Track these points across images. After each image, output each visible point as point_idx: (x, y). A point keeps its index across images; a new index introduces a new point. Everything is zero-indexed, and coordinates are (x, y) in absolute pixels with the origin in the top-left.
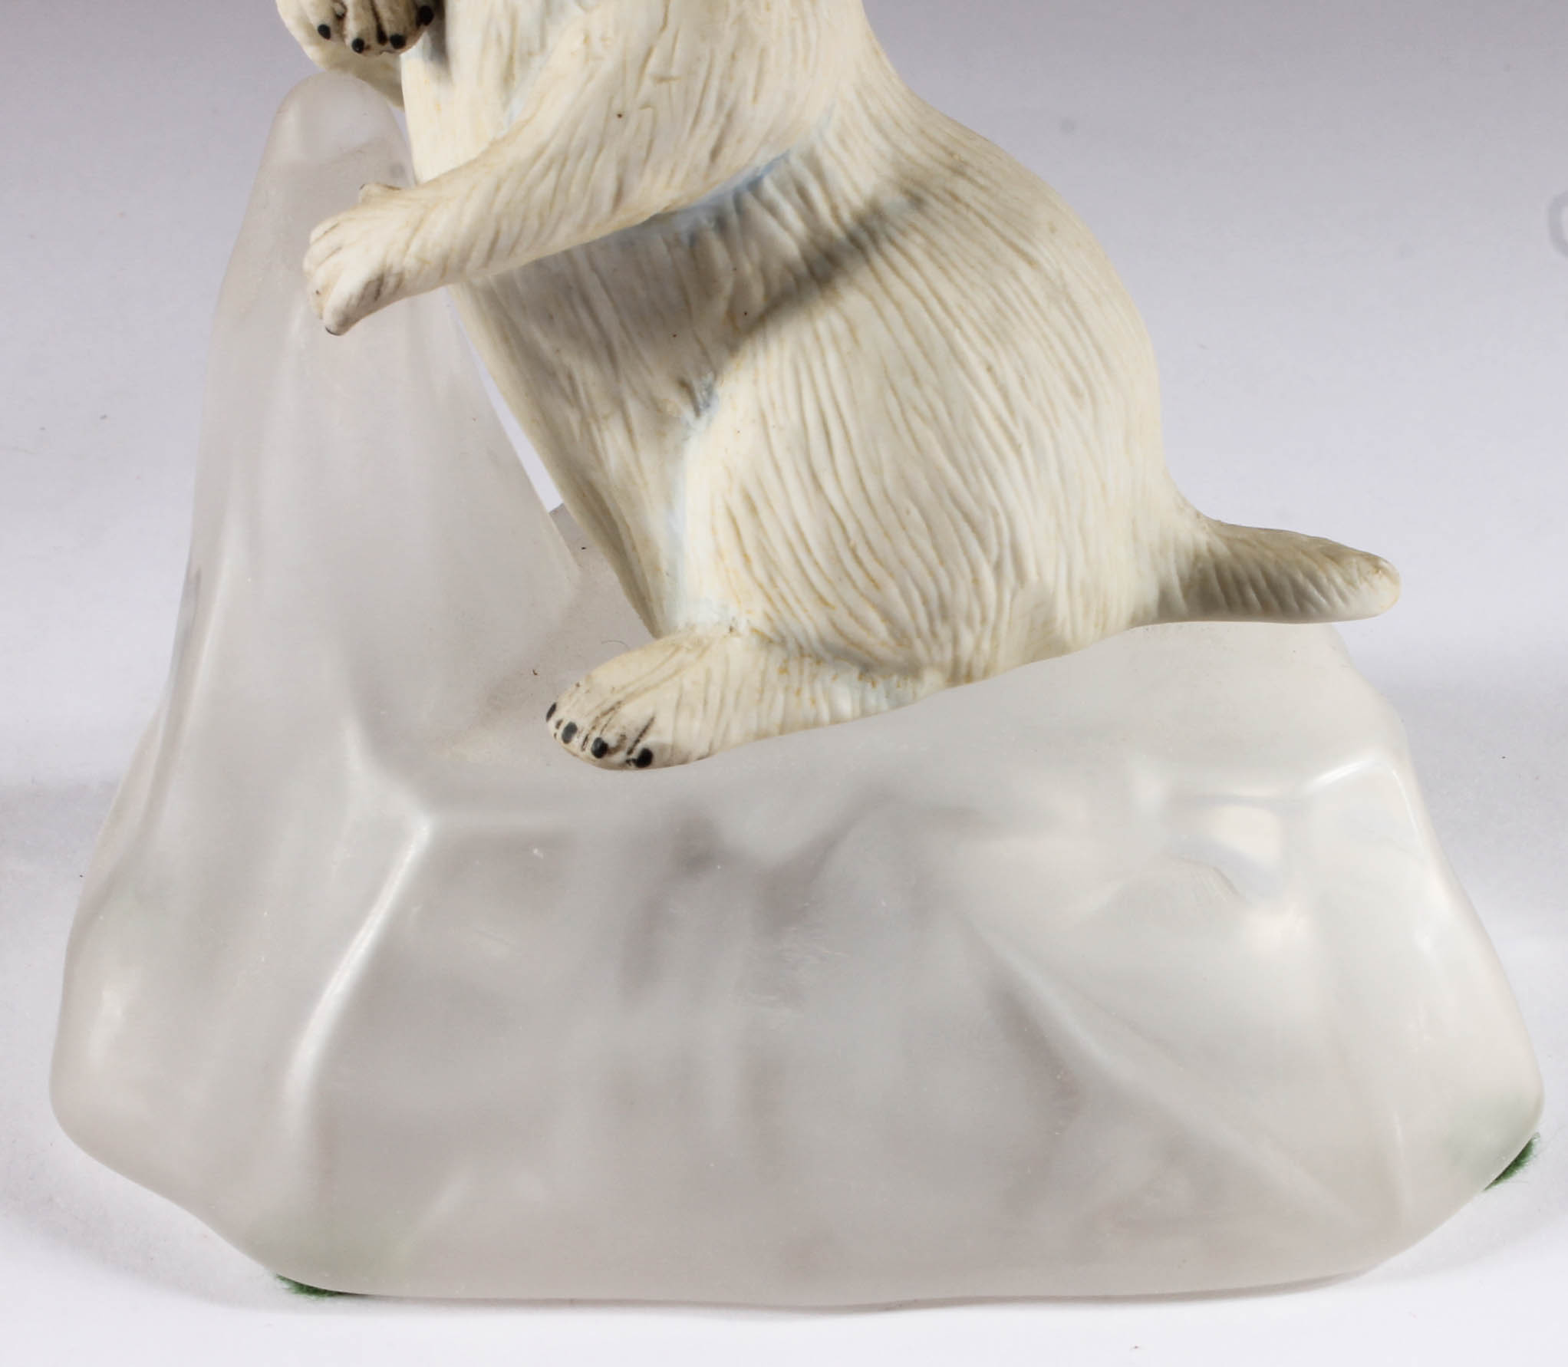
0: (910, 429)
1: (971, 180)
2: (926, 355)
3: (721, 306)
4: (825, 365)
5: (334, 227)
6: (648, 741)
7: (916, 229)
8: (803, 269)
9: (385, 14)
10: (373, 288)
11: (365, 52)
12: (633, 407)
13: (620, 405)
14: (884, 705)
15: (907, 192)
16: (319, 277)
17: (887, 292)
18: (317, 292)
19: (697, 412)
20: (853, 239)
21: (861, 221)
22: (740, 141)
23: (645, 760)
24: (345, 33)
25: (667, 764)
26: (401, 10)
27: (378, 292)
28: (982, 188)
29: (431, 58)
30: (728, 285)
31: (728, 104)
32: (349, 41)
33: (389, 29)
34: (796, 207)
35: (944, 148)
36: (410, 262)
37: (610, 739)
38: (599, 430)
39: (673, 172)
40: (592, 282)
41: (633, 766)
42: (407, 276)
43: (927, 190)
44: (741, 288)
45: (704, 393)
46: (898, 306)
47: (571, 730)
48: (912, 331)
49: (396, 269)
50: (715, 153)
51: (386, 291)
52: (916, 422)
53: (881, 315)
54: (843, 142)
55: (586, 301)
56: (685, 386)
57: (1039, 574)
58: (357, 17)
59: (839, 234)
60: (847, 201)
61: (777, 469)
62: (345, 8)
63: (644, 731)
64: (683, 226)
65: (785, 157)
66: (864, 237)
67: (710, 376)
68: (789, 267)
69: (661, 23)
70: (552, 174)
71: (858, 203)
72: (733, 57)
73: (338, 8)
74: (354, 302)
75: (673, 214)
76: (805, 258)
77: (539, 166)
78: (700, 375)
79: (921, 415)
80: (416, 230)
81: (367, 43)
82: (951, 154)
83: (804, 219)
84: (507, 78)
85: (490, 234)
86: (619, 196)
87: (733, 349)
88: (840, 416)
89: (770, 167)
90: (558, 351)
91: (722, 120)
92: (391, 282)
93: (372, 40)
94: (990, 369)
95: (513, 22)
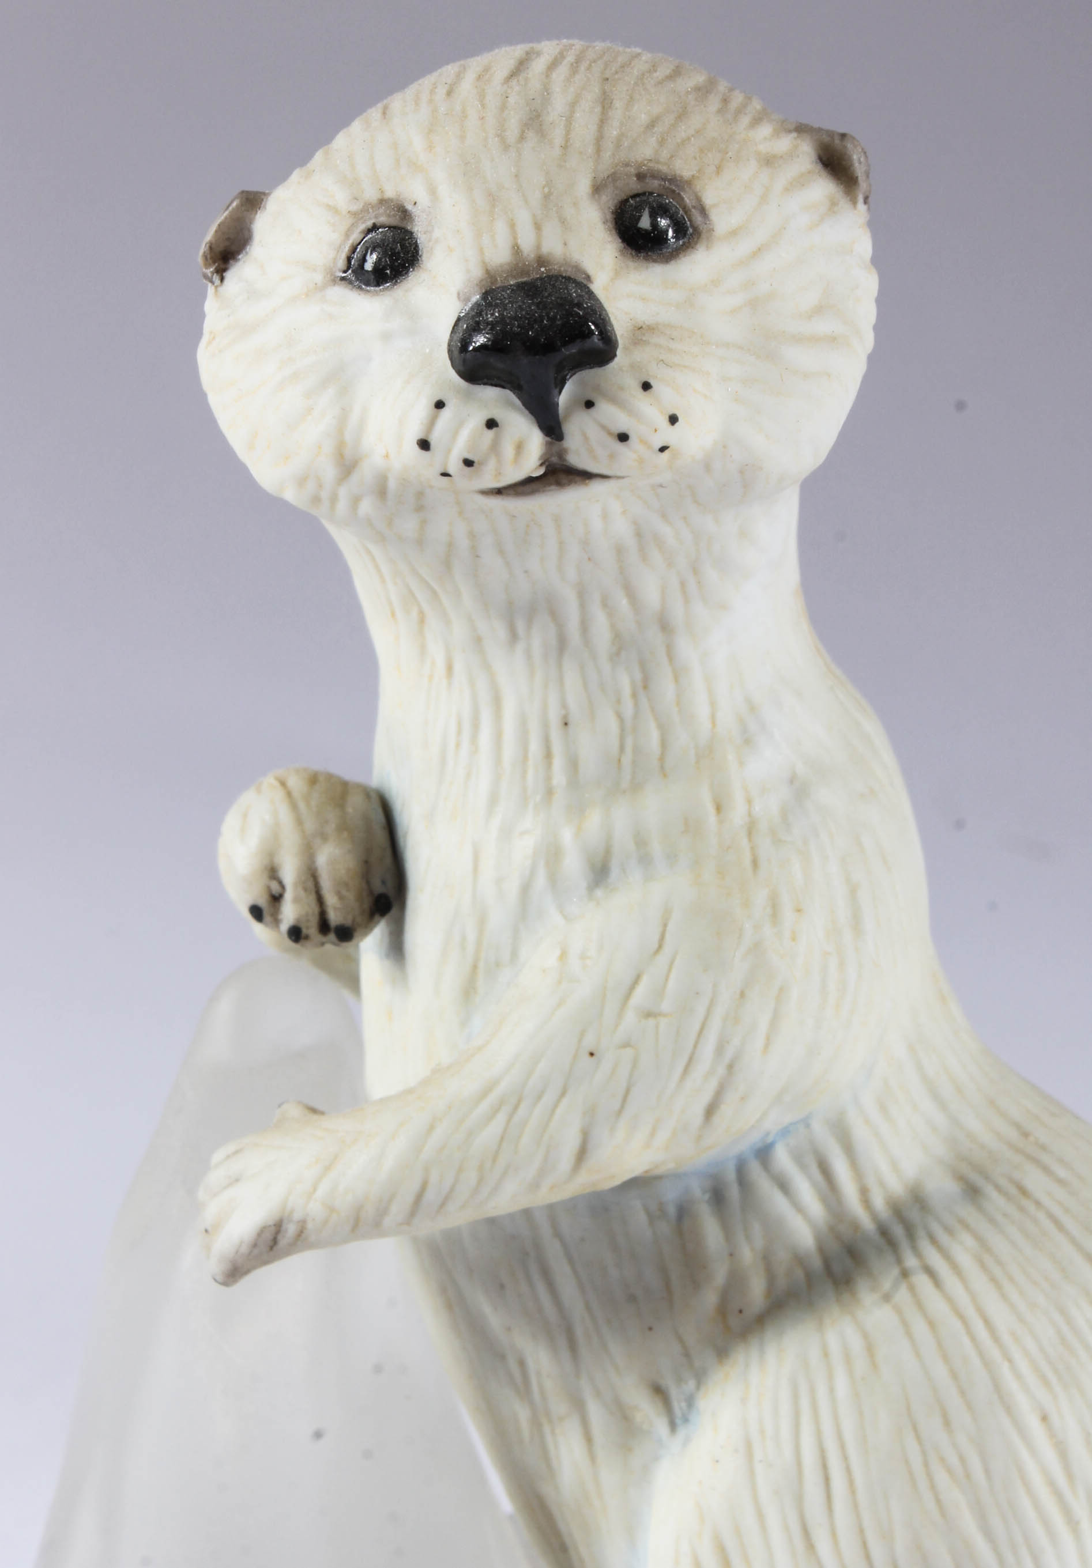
0: (933, 1487)
1: (1046, 1169)
2: (962, 1393)
3: (710, 1298)
4: (832, 1390)
5: (236, 1152)
7: (967, 1227)
8: (817, 1263)
9: (331, 900)
10: (268, 1236)
11: (302, 941)
12: (595, 1412)
13: (579, 1406)
15: (961, 1178)
16: (211, 1212)
17: (920, 1305)
18: (206, 1231)
19: (673, 1426)
20: (884, 1232)
21: (898, 1211)
22: (743, 1099)
24: (280, 917)
26: (350, 896)
27: (275, 1241)
28: (1060, 1182)
29: (388, 956)
30: (720, 1275)
31: (729, 1053)
32: (284, 927)
33: (335, 918)
34: (814, 1184)
35: (1017, 1126)
36: (315, 1209)
38: (553, 1432)
39: (653, 1134)
40: (553, 1250)
42: (310, 1225)
43: (987, 1178)
44: (736, 1280)
45: (684, 1405)
46: (932, 1324)
48: (946, 1358)
49: (297, 1216)
50: (710, 1111)
51: (283, 1242)
52: (942, 1478)
53: (909, 1334)
54: (883, 1109)
55: (546, 1274)
56: (659, 1392)
58: (296, 900)
59: (867, 1224)
60: (882, 1184)
61: (761, 1516)
62: (283, 887)
64: (670, 1194)
65: (806, 1122)
66: (898, 1231)
67: (691, 1384)
68: (799, 1259)
69: (656, 946)
70: (501, 1118)
71: (897, 1187)
72: (742, 995)
73: (275, 887)
74: (244, 1249)
75: (658, 1178)
76: (821, 1249)
77: (484, 1106)
78: (680, 1380)
79: (949, 1471)
80: (328, 1168)
81: (304, 931)
82: (1026, 1135)
83: (824, 1200)
84: (468, 991)
85: (412, 1187)
86: (582, 1154)
87: (722, 1353)
88: (845, 1458)
89: (786, 1131)
90: (509, 1329)
91: (721, 1070)
92: (291, 1230)
93: (311, 929)
94: (1044, 1418)
95: (482, 923)
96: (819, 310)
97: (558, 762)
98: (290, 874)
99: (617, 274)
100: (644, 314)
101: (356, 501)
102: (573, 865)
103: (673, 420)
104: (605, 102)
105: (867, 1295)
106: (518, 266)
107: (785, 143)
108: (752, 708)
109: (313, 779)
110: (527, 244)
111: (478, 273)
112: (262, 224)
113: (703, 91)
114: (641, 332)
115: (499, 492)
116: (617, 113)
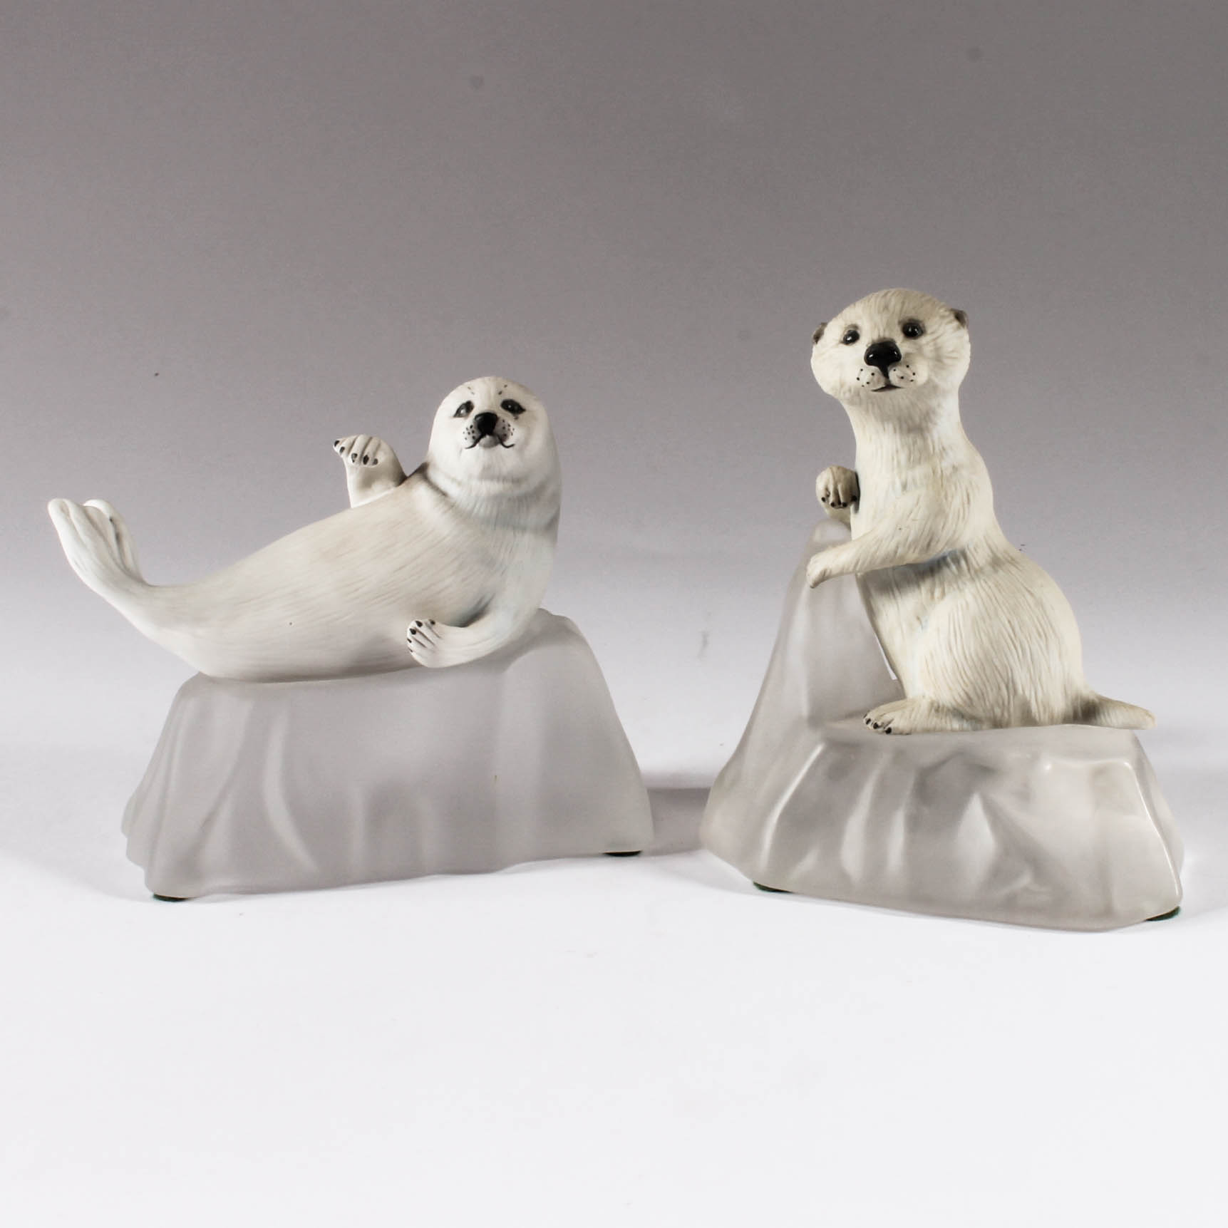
1: (1017, 568)
4: (958, 615)
5: (815, 558)
6: (890, 726)
8: (955, 585)
9: (841, 497)
11: (834, 507)
12: (904, 625)
13: (900, 624)
14: (970, 728)
16: (811, 572)
18: (811, 575)
19: (922, 628)
20: (972, 578)
22: (937, 542)
23: (889, 731)
24: (829, 500)
25: (895, 734)
26: (846, 496)
27: (824, 575)
32: (830, 503)
33: (842, 501)
34: (957, 566)
36: (833, 566)
37: (879, 723)
39: (915, 549)
41: (885, 733)
42: (832, 570)
46: (982, 599)
47: (868, 721)
49: (829, 568)
50: (928, 547)
51: (826, 575)
53: (977, 600)
54: (975, 550)
57: (1023, 691)
58: (833, 497)
59: (968, 576)
60: (973, 566)
61: (941, 645)
62: (830, 493)
63: (890, 723)
64: (921, 568)
65: (953, 551)
66: (975, 578)
67: (926, 616)
69: (916, 505)
70: (878, 543)
71: (977, 567)
72: (937, 516)
73: (828, 493)
74: (817, 577)
75: (918, 564)
77: (874, 542)
78: (923, 616)
80: (837, 557)
83: (958, 570)
84: (874, 518)
87: (933, 608)
88: (960, 630)
89: (950, 553)
91: (931, 534)
92: (828, 572)
93: (836, 503)
95: (877, 501)
96: (953, 351)
98: (831, 490)
99: (903, 342)
100: (910, 350)
101: (844, 393)
102: (898, 485)
103: (914, 374)
104: (903, 303)
106: (880, 339)
107: (947, 313)
108: (944, 449)
109: (839, 468)
110: (882, 335)
111: (870, 341)
112: (826, 331)
113: (928, 301)
114: (908, 354)
115: (876, 391)
116: (906, 305)
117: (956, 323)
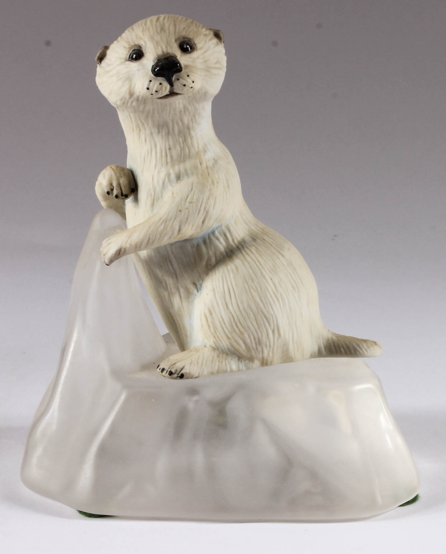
0: (250, 292)
1: (268, 236)
2: (255, 275)
3: (204, 263)
4: (230, 277)
5: (108, 239)
6: (183, 372)
7: (253, 245)
8: (225, 254)
9: (123, 189)
10: (118, 252)
11: (118, 198)
12: (182, 290)
13: (178, 290)
14: (244, 368)
15: (252, 238)
16: (105, 252)
17: (246, 260)
18: (104, 255)
19: (198, 291)
20: (238, 247)
21: (240, 243)
22: (209, 219)
23: (182, 376)
24: (113, 193)
25: (188, 378)
26: (127, 188)
27: (119, 253)
28: (271, 238)
29: (134, 202)
30: (206, 258)
31: (207, 210)
32: (114, 195)
33: (124, 193)
34: (224, 239)
35: (262, 229)
36: (128, 245)
37: (173, 371)
38: (173, 297)
39: (193, 226)
40: (172, 257)
41: (179, 378)
42: (127, 249)
43: (257, 237)
44: (209, 259)
45: (200, 286)
46: (248, 263)
47: (163, 370)
48: (251, 269)
49: (124, 247)
50: (203, 222)
51: (121, 253)
52: (252, 291)
53: (244, 264)
54: (236, 224)
55: (171, 262)
56: (195, 284)
57: (284, 334)
58: (116, 190)
59: (234, 246)
60: (236, 238)
61: (218, 304)
62: (114, 187)
63: (182, 369)
64: (195, 242)
65: (221, 226)
66: (240, 247)
67: (201, 281)
68: (221, 253)
69: (191, 189)
70: (163, 224)
71: (239, 239)
72: (208, 198)
73: (112, 188)
74: (113, 255)
75: (193, 239)
76: (226, 251)
77: (160, 223)
78: (199, 281)
79: (254, 289)
80: (129, 238)
81: (118, 196)
82: (264, 230)
83: (226, 242)
84: (153, 205)
85: (147, 238)
86: (179, 230)
87: (207, 274)
88: (233, 289)
89: (217, 228)
90: (163, 276)
91: (205, 213)
92: (123, 250)
93: (120, 195)
94: (271, 279)
95: (155, 191)
96: (217, 63)
97: (169, 157)
98: (115, 184)
99: (181, 56)
100: (186, 63)
101: (132, 102)
102: (173, 176)
103: (193, 82)
104: (175, 25)
105: (234, 258)
106: (164, 54)
107: (208, 32)
108: (205, 145)
109: (117, 167)
110: (165, 50)
111: (156, 56)
112: (109, 52)
113: (192, 23)
114: (186, 66)
115: (161, 98)
116: (177, 27)
117: (215, 40)
